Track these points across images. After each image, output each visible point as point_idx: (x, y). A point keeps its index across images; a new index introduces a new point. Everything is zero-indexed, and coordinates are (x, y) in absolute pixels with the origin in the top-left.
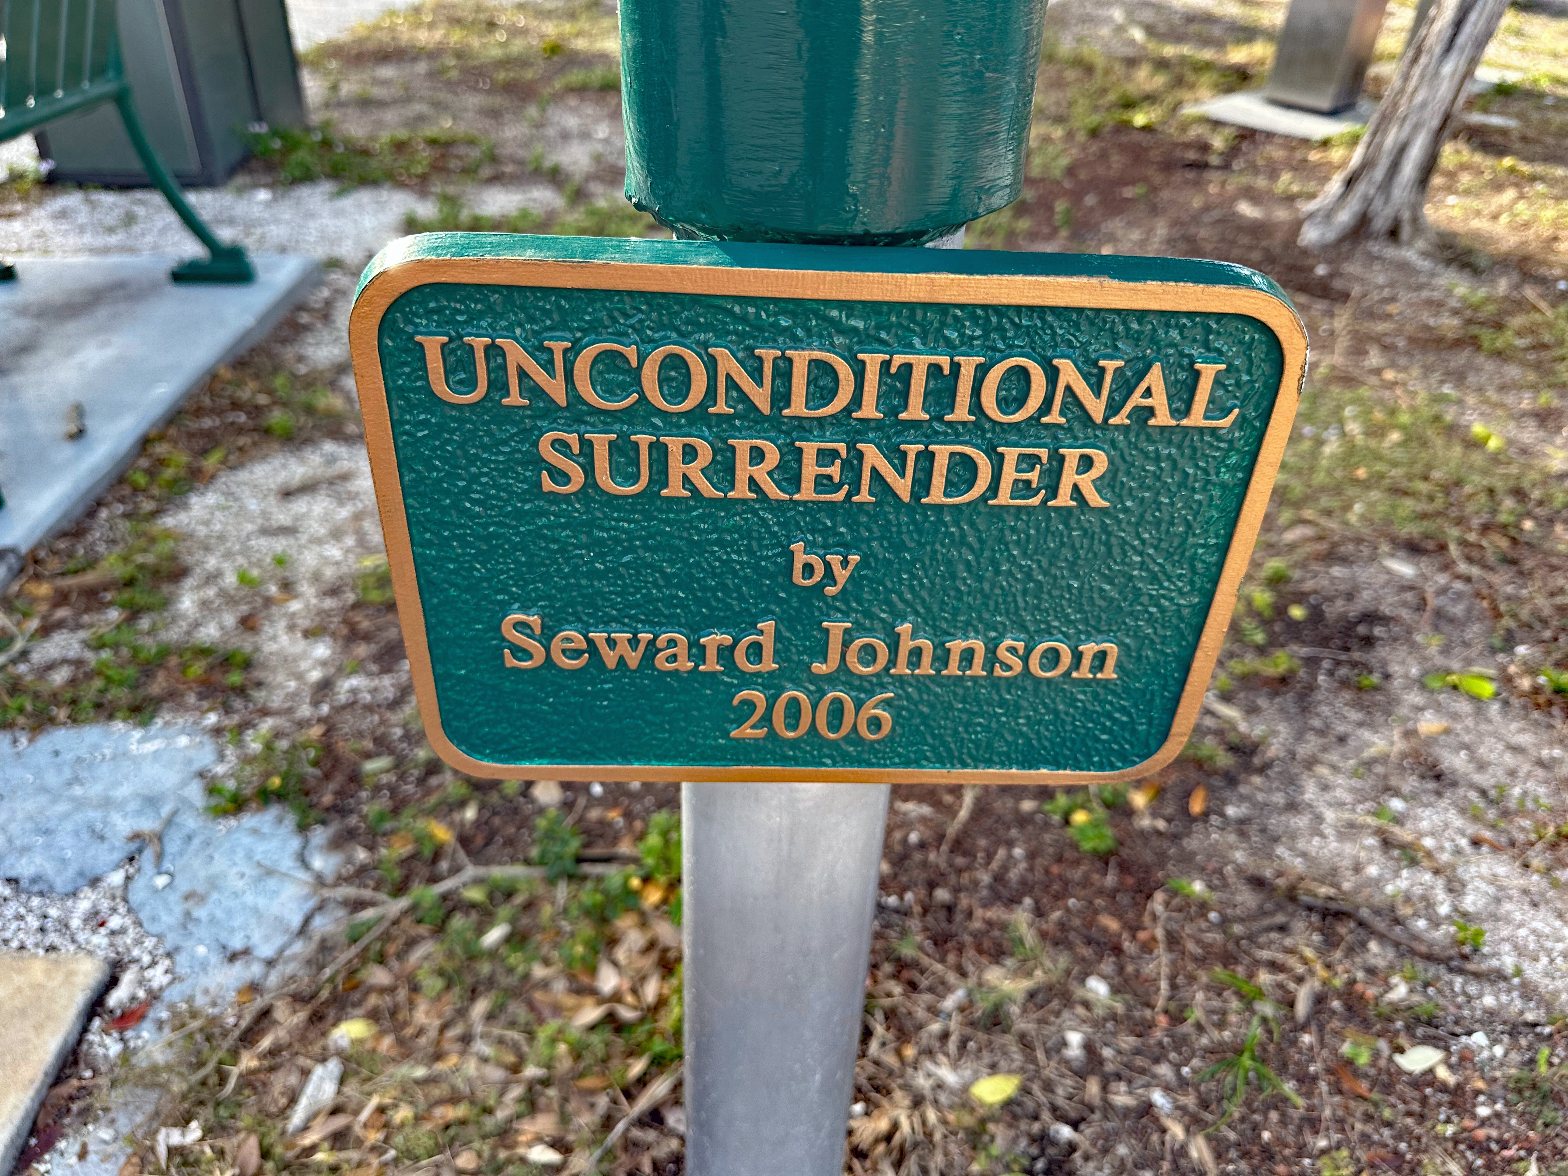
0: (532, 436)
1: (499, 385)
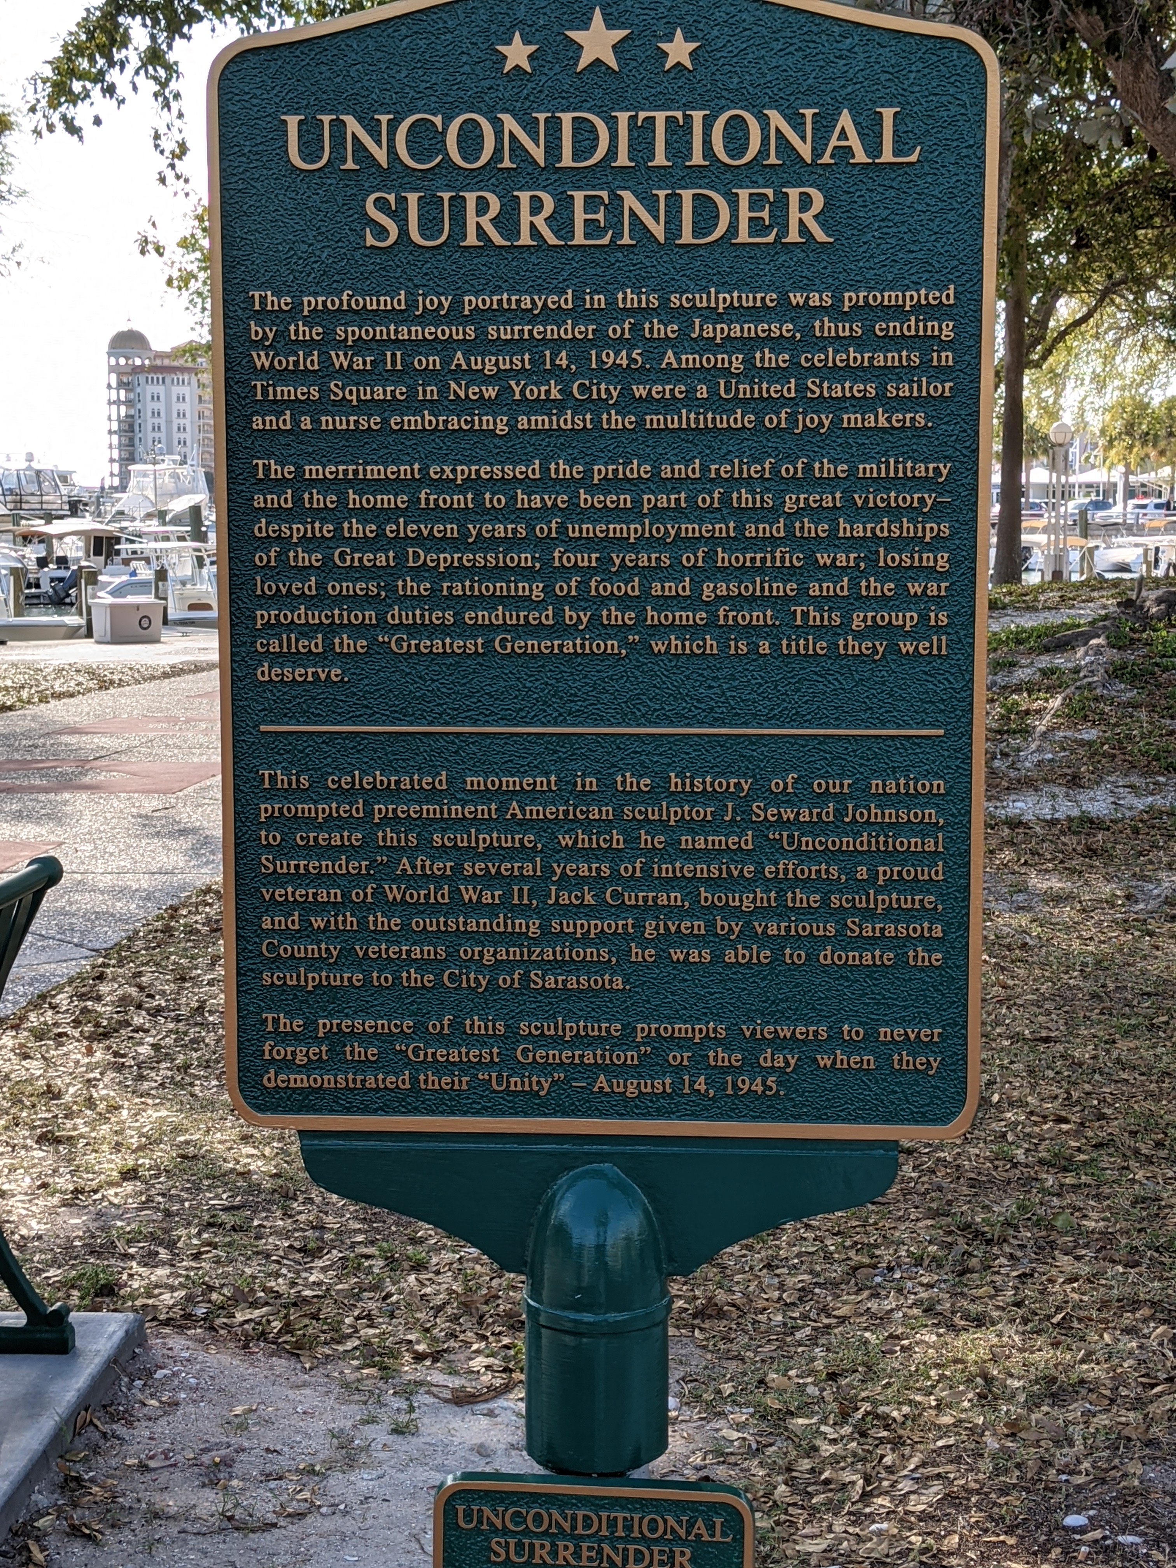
0: (488, 1540)
1: (480, 1522)
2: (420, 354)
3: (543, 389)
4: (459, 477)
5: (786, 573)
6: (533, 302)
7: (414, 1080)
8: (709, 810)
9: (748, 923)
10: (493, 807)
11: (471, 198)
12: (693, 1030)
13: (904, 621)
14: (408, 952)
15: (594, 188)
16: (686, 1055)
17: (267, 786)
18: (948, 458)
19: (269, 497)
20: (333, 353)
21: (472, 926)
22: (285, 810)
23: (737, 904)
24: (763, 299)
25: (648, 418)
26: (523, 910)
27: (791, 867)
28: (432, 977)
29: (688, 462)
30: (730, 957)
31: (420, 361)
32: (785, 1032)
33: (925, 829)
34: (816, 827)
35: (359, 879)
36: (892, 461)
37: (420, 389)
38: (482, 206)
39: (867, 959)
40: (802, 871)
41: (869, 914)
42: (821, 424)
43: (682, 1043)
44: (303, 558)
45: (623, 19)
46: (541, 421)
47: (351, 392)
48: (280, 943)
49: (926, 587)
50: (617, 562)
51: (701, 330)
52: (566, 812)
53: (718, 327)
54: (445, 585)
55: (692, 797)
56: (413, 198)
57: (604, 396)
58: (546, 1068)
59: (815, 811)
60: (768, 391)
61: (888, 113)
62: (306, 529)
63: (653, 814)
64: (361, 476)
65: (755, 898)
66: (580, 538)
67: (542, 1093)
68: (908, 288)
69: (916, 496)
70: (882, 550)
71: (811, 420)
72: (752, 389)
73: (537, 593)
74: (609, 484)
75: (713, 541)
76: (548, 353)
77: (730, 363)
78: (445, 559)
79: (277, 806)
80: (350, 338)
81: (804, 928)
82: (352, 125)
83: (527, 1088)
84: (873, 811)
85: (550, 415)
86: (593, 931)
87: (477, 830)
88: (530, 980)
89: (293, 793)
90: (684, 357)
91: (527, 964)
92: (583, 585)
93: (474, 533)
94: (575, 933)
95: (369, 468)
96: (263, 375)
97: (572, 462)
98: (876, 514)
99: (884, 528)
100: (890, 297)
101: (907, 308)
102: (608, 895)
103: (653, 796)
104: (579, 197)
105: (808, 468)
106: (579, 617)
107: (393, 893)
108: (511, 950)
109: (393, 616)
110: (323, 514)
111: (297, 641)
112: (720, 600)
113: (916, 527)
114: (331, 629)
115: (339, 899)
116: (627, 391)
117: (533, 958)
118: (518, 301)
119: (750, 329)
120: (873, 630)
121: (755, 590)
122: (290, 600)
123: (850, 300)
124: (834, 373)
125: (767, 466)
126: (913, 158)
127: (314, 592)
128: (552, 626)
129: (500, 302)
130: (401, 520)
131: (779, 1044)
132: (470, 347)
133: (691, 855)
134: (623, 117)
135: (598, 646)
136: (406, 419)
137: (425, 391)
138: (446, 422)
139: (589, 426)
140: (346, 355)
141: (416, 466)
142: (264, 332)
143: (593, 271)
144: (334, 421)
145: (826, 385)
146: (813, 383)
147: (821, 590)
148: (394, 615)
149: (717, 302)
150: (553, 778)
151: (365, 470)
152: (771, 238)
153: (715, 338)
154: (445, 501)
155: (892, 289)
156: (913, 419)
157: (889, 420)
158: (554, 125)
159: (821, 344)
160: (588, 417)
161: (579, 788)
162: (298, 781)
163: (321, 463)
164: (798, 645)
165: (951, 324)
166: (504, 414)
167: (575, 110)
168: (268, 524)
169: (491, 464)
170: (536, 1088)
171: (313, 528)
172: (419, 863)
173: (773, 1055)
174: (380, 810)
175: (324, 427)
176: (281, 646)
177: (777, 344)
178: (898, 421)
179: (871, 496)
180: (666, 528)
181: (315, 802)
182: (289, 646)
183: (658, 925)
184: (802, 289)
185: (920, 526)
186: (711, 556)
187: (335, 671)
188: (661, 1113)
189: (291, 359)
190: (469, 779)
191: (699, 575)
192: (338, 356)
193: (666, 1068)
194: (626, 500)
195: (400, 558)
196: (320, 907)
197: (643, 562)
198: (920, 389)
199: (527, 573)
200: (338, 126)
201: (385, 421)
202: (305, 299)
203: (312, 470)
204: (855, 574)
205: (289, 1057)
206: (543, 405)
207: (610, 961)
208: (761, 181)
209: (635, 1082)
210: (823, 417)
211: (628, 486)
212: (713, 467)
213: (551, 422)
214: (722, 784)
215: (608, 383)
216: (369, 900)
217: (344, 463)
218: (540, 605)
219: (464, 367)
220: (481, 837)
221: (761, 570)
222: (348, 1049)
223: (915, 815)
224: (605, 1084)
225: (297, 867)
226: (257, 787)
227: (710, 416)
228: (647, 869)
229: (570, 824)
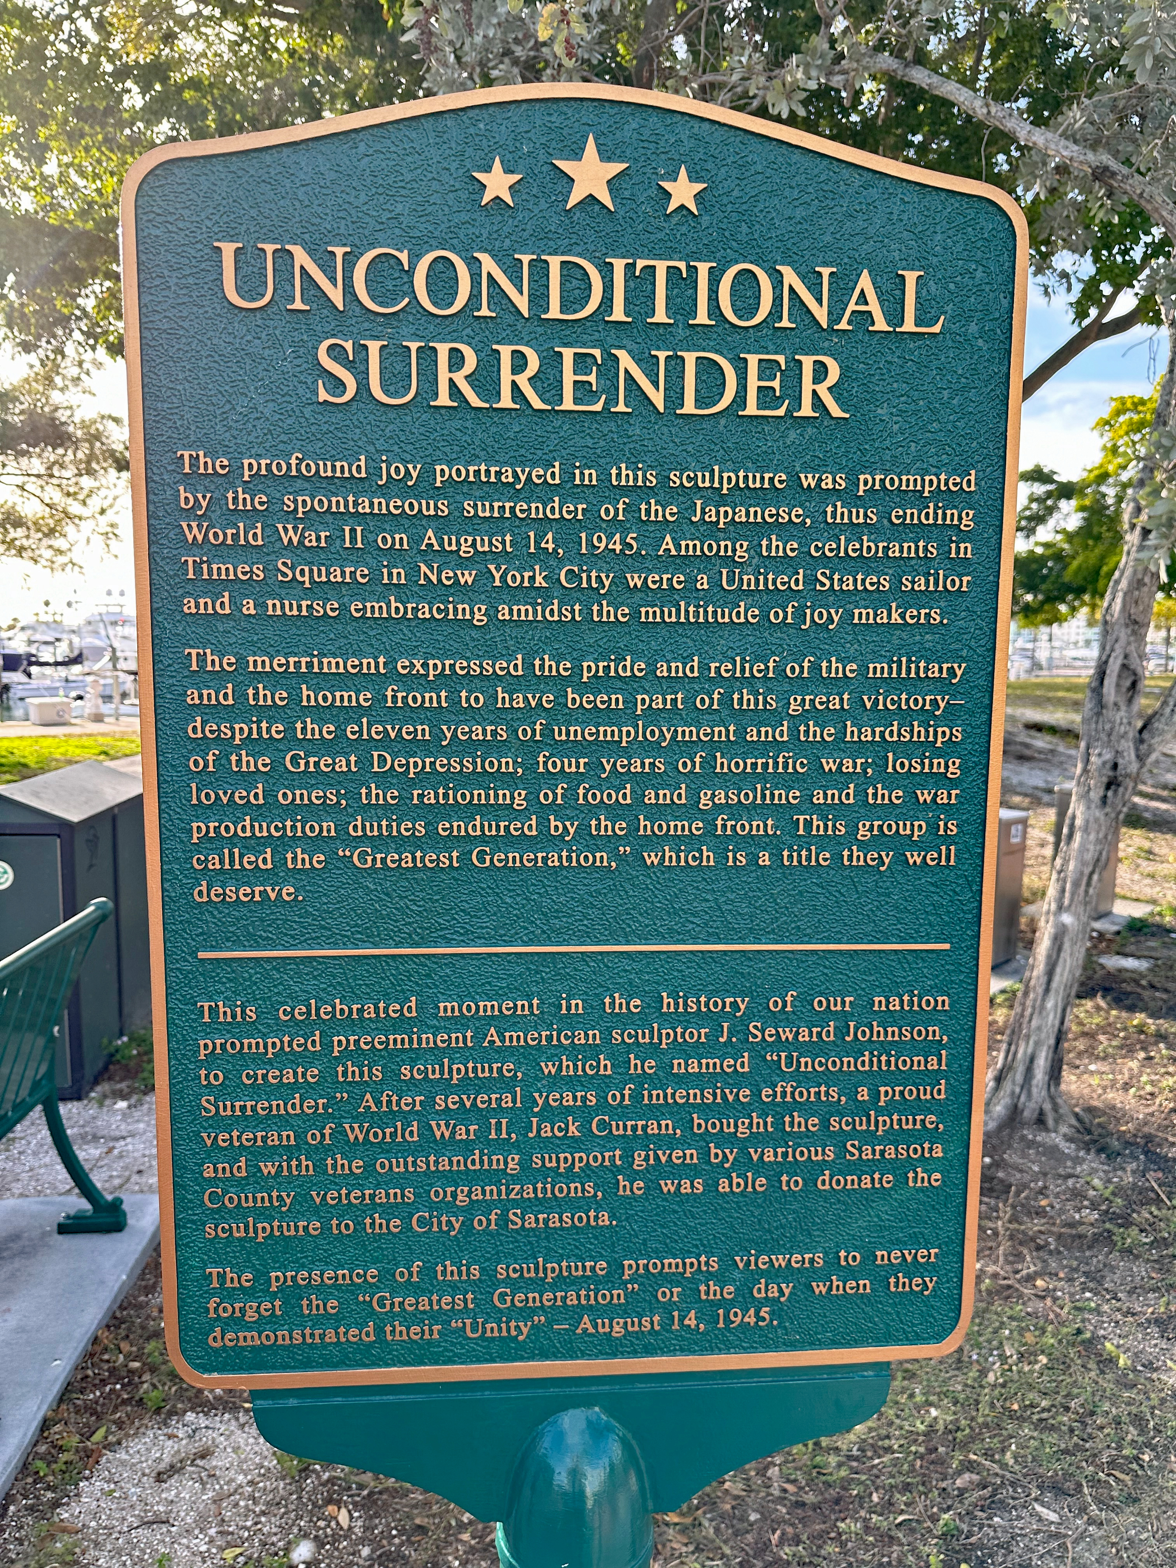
2: (385, 530)
3: (527, 575)
4: (431, 672)
5: (789, 780)
6: (515, 475)
7: (380, 1331)
8: (703, 1031)
9: (744, 1151)
10: (469, 1034)
11: (443, 349)
12: (684, 1264)
13: (912, 830)
14: (372, 1197)
15: (584, 345)
16: (675, 1290)
17: (207, 1019)
18: (964, 659)
19: (205, 692)
20: (280, 527)
21: (444, 1166)
22: (228, 1045)
23: (732, 1130)
24: (771, 480)
25: (643, 610)
26: (503, 1146)
27: (789, 1089)
28: (399, 1222)
29: (686, 659)
30: (724, 1186)
31: (384, 539)
32: (780, 1261)
33: (931, 1048)
34: (817, 1048)
35: (316, 1120)
36: (904, 659)
37: (385, 571)
38: (456, 360)
39: (866, 1183)
40: (801, 1093)
41: (869, 1137)
42: (831, 620)
43: (671, 1280)
44: (248, 763)
45: (618, 152)
46: (524, 611)
47: (302, 572)
48: (225, 1192)
49: (936, 795)
50: (608, 768)
51: (703, 513)
52: (549, 1038)
53: (722, 510)
54: (415, 793)
55: (685, 1019)
56: (374, 347)
57: (595, 585)
58: (526, 1313)
59: (815, 1030)
60: (774, 582)
61: (911, 277)
62: (250, 729)
63: (644, 1037)
64: (316, 670)
65: (751, 1124)
66: (567, 741)
67: (521, 1338)
68: (927, 472)
69: (928, 698)
70: (890, 755)
71: (820, 615)
72: (757, 581)
73: (519, 802)
74: (598, 684)
75: (713, 746)
76: (532, 534)
77: (734, 550)
78: (416, 764)
79: (218, 1042)
80: (300, 509)
81: (802, 1153)
82: (301, 257)
83: (504, 1334)
84: (876, 1029)
85: (534, 605)
86: (577, 1164)
87: (450, 1059)
88: (507, 1221)
89: (235, 1028)
90: (683, 543)
91: (506, 1206)
92: (571, 794)
93: (449, 735)
94: (558, 1167)
95: (325, 661)
96: (195, 550)
97: (558, 658)
98: (884, 717)
99: (894, 732)
100: (908, 481)
101: (926, 494)
102: (594, 1125)
103: (643, 1020)
104: (568, 354)
105: (815, 667)
106: (565, 827)
107: (355, 1133)
108: (488, 1188)
109: (355, 827)
110: (271, 712)
111: (241, 856)
112: (718, 808)
113: (927, 732)
114: (281, 844)
115: (293, 1142)
116: (620, 581)
117: (512, 1196)
118: (498, 474)
119: (756, 513)
120: (879, 841)
121: (755, 797)
122: (235, 812)
123: (866, 483)
124: (846, 565)
125: (771, 664)
126: (937, 329)
127: (261, 801)
128: (536, 837)
129: (477, 473)
130: (365, 720)
131: (773, 1274)
132: (442, 524)
133: (684, 1080)
134: (619, 265)
135: (586, 859)
136: (369, 605)
137: (390, 574)
138: (415, 610)
139: (578, 618)
140: (295, 529)
141: (381, 660)
142: (196, 499)
143: (582, 442)
144: (283, 607)
145: (836, 577)
146: (823, 574)
147: (826, 798)
148: (357, 826)
149: (721, 482)
150: (535, 1002)
151: (321, 663)
152: (781, 412)
153: (718, 522)
154: (415, 699)
155: (908, 473)
156: (928, 615)
157: (902, 616)
158: (540, 269)
159: (833, 530)
160: (577, 607)
161: (564, 1011)
162: (243, 1012)
163: (267, 654)
164: (800, 856)
165: (971, 513)
166: (482, 602)
167: (563, 254)
168: (204, 723)
169: (468, 659)
170: (514, 1333)
171: (259, 728)
172: (384, 1099)
173: (767, 1286)
174: (340, 1041)
175: (270, 612)
176: (222, 862)
177: (784, 530)
178: (912, 617)
179: (881, 698)
180: (661, 731)
181: (264, 1036)
182: (232, 862)
183: (647, 1156)
184: (814, 470)
185: (931, 730)
186: (709, 762)
187: (288, 890)
188: (649, 1351)
189: (229, 532)
190: (442, 1005)
191: (696, 783)
192: (286, 530)
193: (653, 1305)
194: (618, 700)
195: (365, 762)
196: (269, 1152)
197: (636, 768)
198: (936, 583)
199: (509, 780)
200: (284, 256)
201: (344, 608)
202: (246, 462)
203: (257, 662)
204: (863, 780)
205: (238, 1314)
206: (527, 594)
207: (595, 1195)
208: (771, 347)
209: (622, 1321)
210: (832, 611)
211: (619, 684)
212: (713, 665)
213: (535, 612)
214: (716, 1004)
215: (599, 570)
216: (327, 1141)
217: (296, 655)
218: (524, 815)
219: (436, 547)
220: (455, 1067)
221: (763, 777)
222: (305, 1302)
223: (919, 1033)
224: (589, 1326)
225: (243, 1108)
226: (195, 1021)
227: (710, 609)
228: (636, 1097)
229: (554, 1052)
